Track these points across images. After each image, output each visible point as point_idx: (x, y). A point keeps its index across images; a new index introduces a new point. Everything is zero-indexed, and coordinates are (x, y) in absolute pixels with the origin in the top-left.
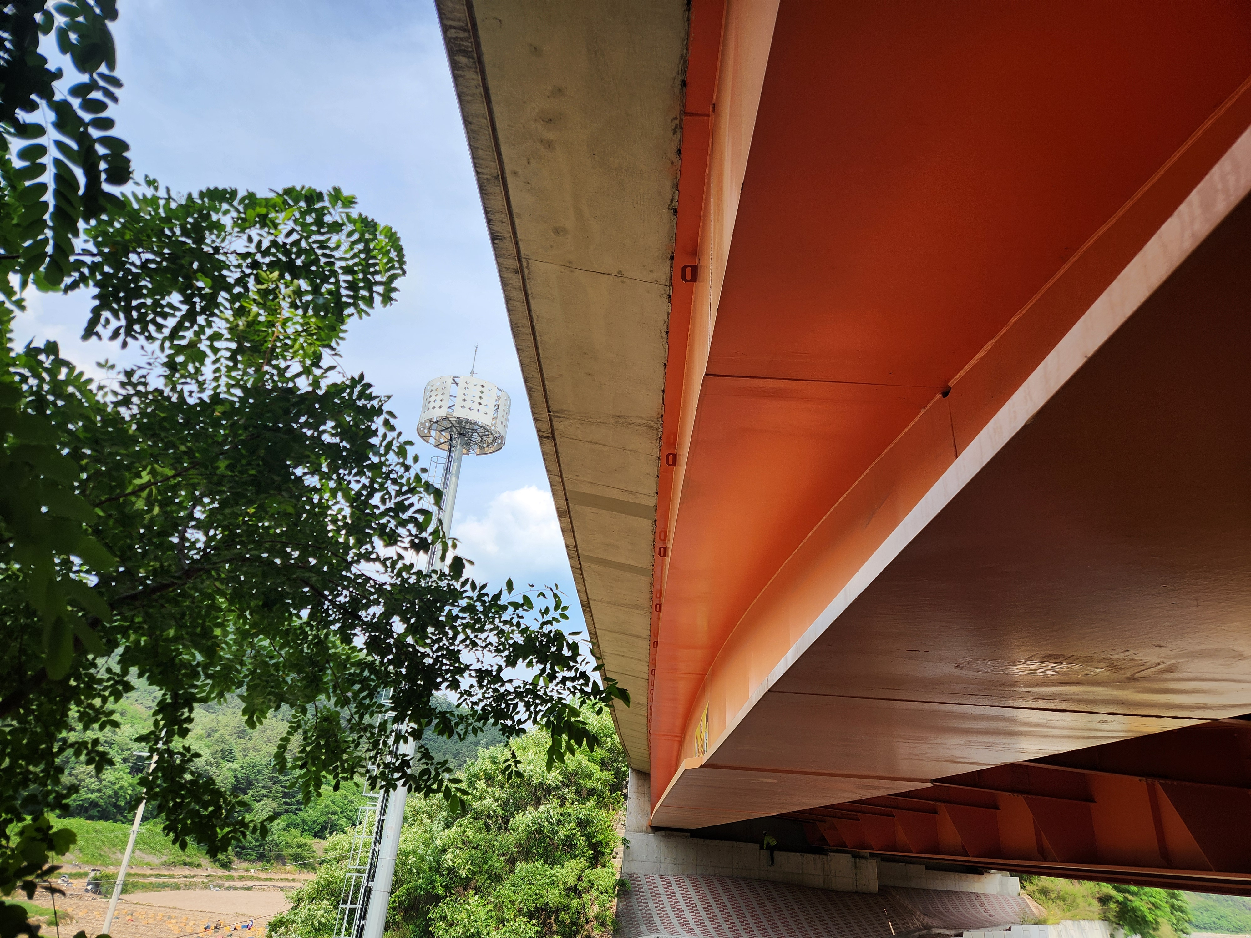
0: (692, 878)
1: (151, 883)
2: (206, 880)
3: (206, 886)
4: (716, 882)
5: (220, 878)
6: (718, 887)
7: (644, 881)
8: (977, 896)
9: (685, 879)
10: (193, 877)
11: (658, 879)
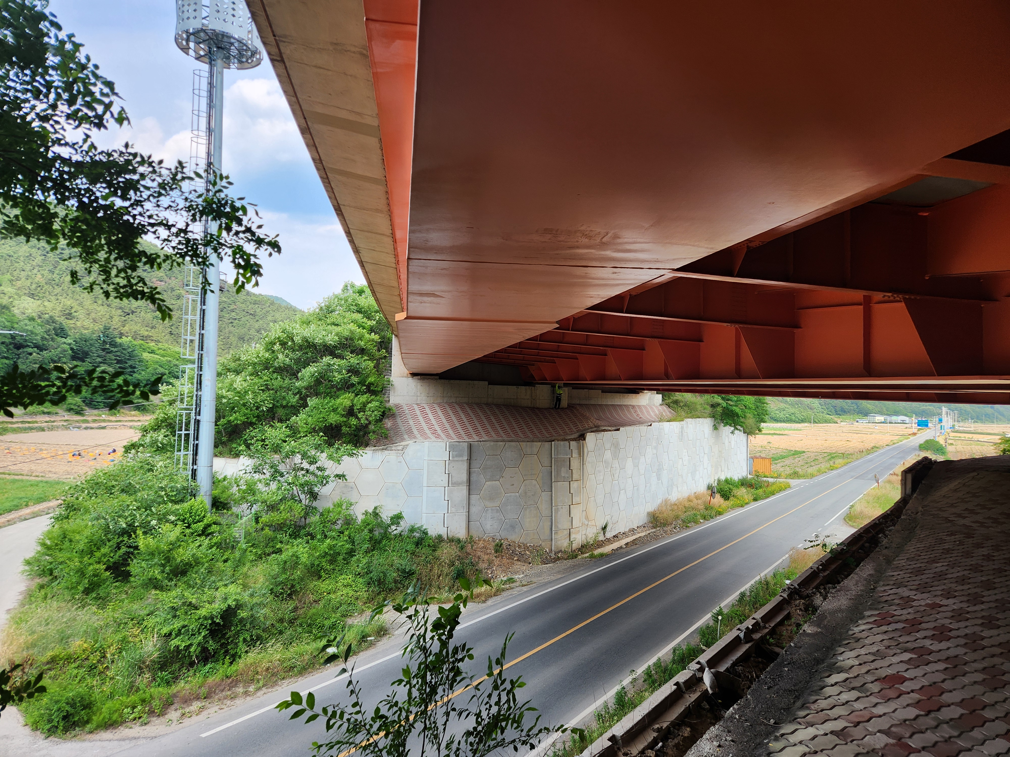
0: (439, 405)
1: (19, 428)
2: (65, 424)
3: (67, 428)
4: (457, 407)
5: (77, 421)
6: (458, 409)
7: (405, 408)
8: (633, 407)
9: (435, 405)
10: (54, 422)
11: (416, 407)
